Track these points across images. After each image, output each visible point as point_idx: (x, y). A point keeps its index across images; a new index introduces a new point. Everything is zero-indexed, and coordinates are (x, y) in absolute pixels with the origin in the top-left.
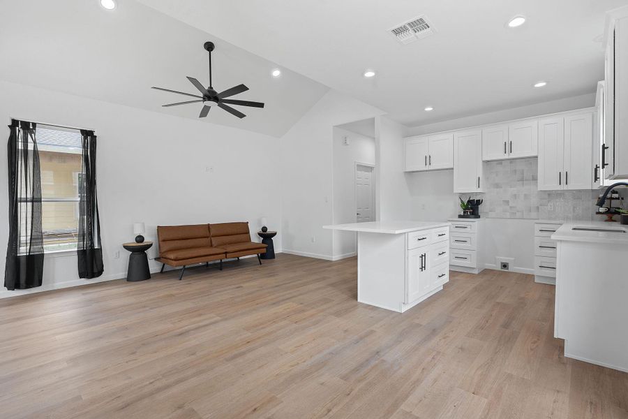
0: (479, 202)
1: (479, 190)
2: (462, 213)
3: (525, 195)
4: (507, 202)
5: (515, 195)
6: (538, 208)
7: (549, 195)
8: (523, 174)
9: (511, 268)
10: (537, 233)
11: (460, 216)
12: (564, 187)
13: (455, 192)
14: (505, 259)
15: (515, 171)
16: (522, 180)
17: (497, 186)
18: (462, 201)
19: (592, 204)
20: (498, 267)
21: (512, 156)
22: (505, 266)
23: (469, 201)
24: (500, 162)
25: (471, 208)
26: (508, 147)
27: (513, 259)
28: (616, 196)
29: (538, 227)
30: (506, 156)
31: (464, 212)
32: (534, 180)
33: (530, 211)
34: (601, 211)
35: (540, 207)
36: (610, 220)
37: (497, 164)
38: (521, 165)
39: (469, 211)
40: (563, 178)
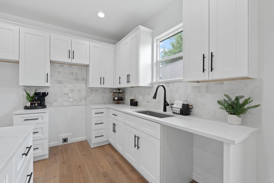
0: (45, 95)
1: (47, 85)
2: (29, 104)
3: (78, 90)
5: (72, 90)
6: (85, 98)
8: (77, 76)
9: (70, 141)
10: (94, 115)
11: (26, 108)
13: (20, 85)
14: (64, 136)
15: (72, 73)
16: (76, 79)
17: (60, 82)
18: (27, 94)
19: (109, 96)
20: (60, 143)
21: (74, 61)
22: (65, 140)
23: (36, 94)
24: (62, 64)
25: (38, 100)
26: (71, 54)
27: (71, 134)
29: (94, 111)
31: (31, 104)
32: (83, 80)
33: (81, 100)
34: (115, 99)
35: (87, 98)
36: (118, 103)
37: (59, 66)
38: (76, 70)
39: (37, 102)
40: (102, 80)
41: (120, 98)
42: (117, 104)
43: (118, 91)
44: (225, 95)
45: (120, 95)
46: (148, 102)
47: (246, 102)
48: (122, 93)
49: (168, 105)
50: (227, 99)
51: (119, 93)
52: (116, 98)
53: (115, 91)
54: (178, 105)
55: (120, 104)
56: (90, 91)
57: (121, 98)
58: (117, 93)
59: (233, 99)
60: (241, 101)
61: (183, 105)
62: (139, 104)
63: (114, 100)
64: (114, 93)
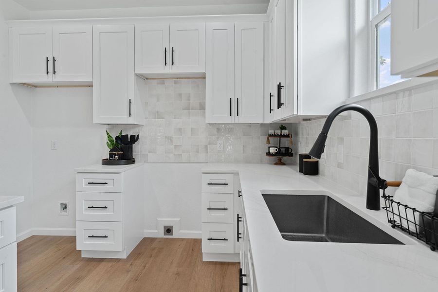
0: (134, 139)
1: (131, 121)
2: (108, 157)
3: (192, 129)
4: (170, 139)
5: (180, 129)
6: (206, 147)
7: (218, 129)
8: (189, 100)
9: (176, 234)
11: (106, 162)
12: (235, 120)
13: (95, 122)
14: (168, 221)
15: (180, 95)
16: (188, 108)
17: (158, 115)
18: (109, 137)
19: (259, 144)
20: (160, 234)
21: (175, 70)
22: (169, 230)
23: (118, 138)
24: (161, 79)
25: (121, 150)
27: (178, 219)
28: (285, 132)
29: (206, 179)
30: (166, 70)
31: (111, 155)
32: (201, 108)
33: (198, 152)
34: (271, 152)
35: (208, 146)
36: (280, 163)
37: (158, 84)
38: (187, 88)
39: (117, 153)
40: (234, 106)
41: (283, 150)
42: (276, 164)
43: (278, 132)
45: (285, 142)
46: (339, 165)
48: (287, 136)
49: (384, 184)
51: (281, 136)
52: (273, 150)
53: (271, 132)
55: (284, 164)
56: (215, 131)
57: (287, 149)
58: (278, 136)
63: (269, 153)
64: (270, 136)
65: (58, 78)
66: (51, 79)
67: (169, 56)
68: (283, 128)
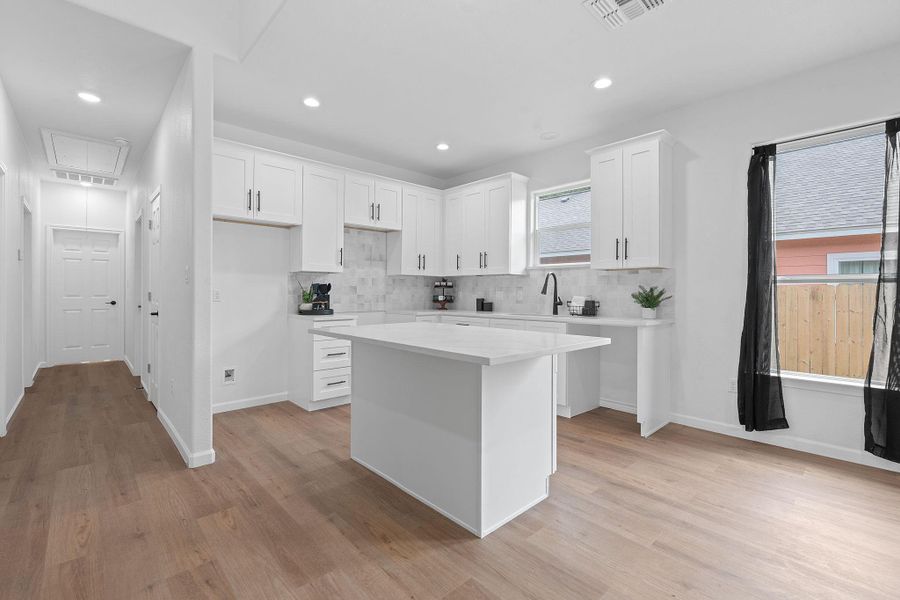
0: (329, 287)
1: (341, 270)
3: (373, 280)
4: (355, 288)
5: (363, 279)
6: (384, 296)
7: (394, 281)
8: (371, 251)
12: (422, 273)
15: (364, 246)
16: (370, 259)
19: (424, 294)
28: (450, 284)
30: (371, 224)
31: (315, 305)
32: (381, 260)
33: (377, 301)
34: (438, 299)
35: (387, 296)
36: (443, 308)
39: (323, 303)
40: (422, 261)
41: (448, 298)
42: (440, 309)
43: (443, 283)
44: (640, 287)
45: (449, 292)
46: (517, 302)
47: (661, 293)
48: (451, 287)
49: (561, 304)
50: (641, 291)
51: (447, 286)
52: (441, 298)
53: (437, 283)
54: (578, 303)
55: (446, 309)
56: (391, 283)
57: (451, 297)
58: (442, 286)
59: (648, 290)
60: (656, 293)
61: (587, 302)
62: (495, 306)
63: (435, 300)
64: (436, 286)
65: (261, 217)
66: (250, 216)
67: (375, 211)
68: (444, 280)
